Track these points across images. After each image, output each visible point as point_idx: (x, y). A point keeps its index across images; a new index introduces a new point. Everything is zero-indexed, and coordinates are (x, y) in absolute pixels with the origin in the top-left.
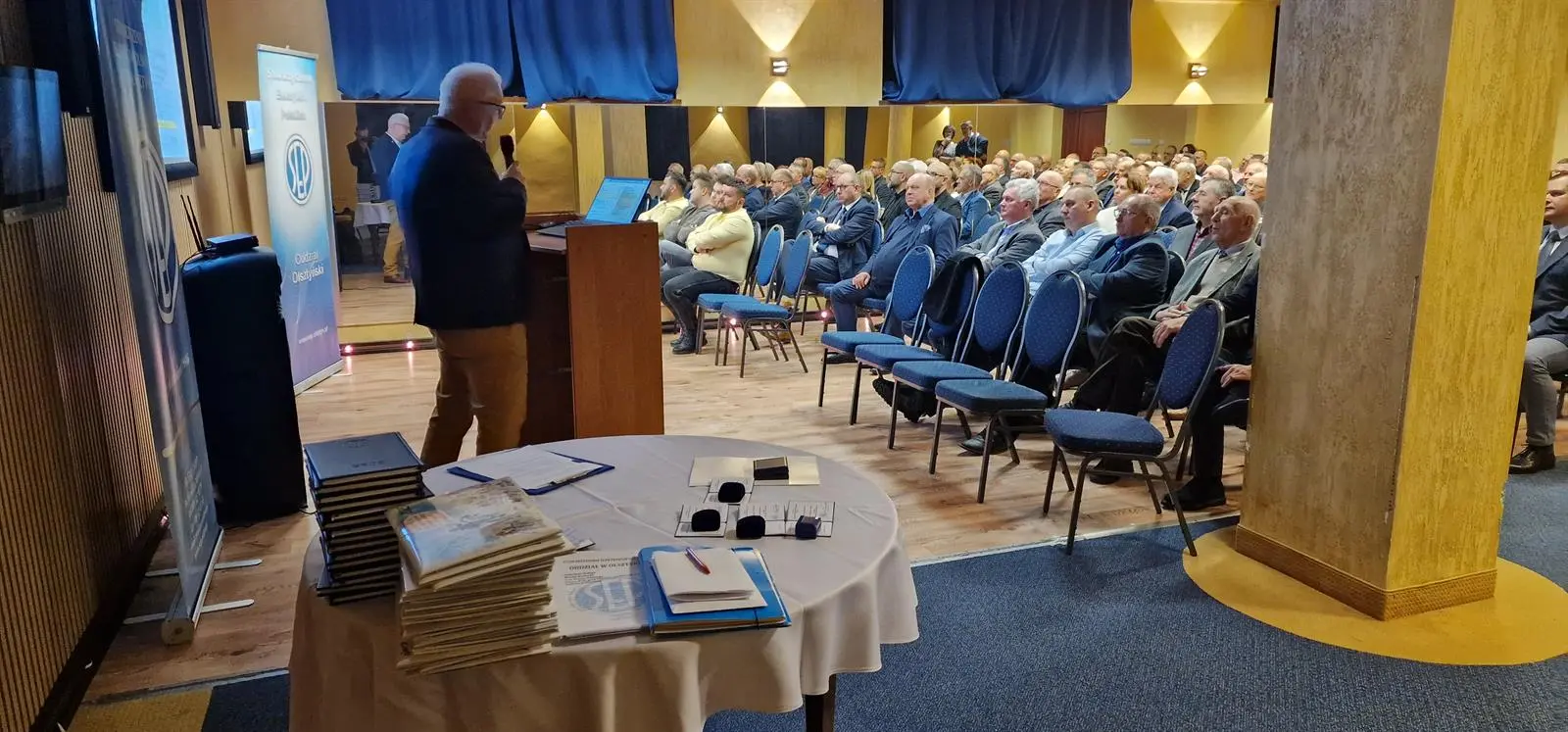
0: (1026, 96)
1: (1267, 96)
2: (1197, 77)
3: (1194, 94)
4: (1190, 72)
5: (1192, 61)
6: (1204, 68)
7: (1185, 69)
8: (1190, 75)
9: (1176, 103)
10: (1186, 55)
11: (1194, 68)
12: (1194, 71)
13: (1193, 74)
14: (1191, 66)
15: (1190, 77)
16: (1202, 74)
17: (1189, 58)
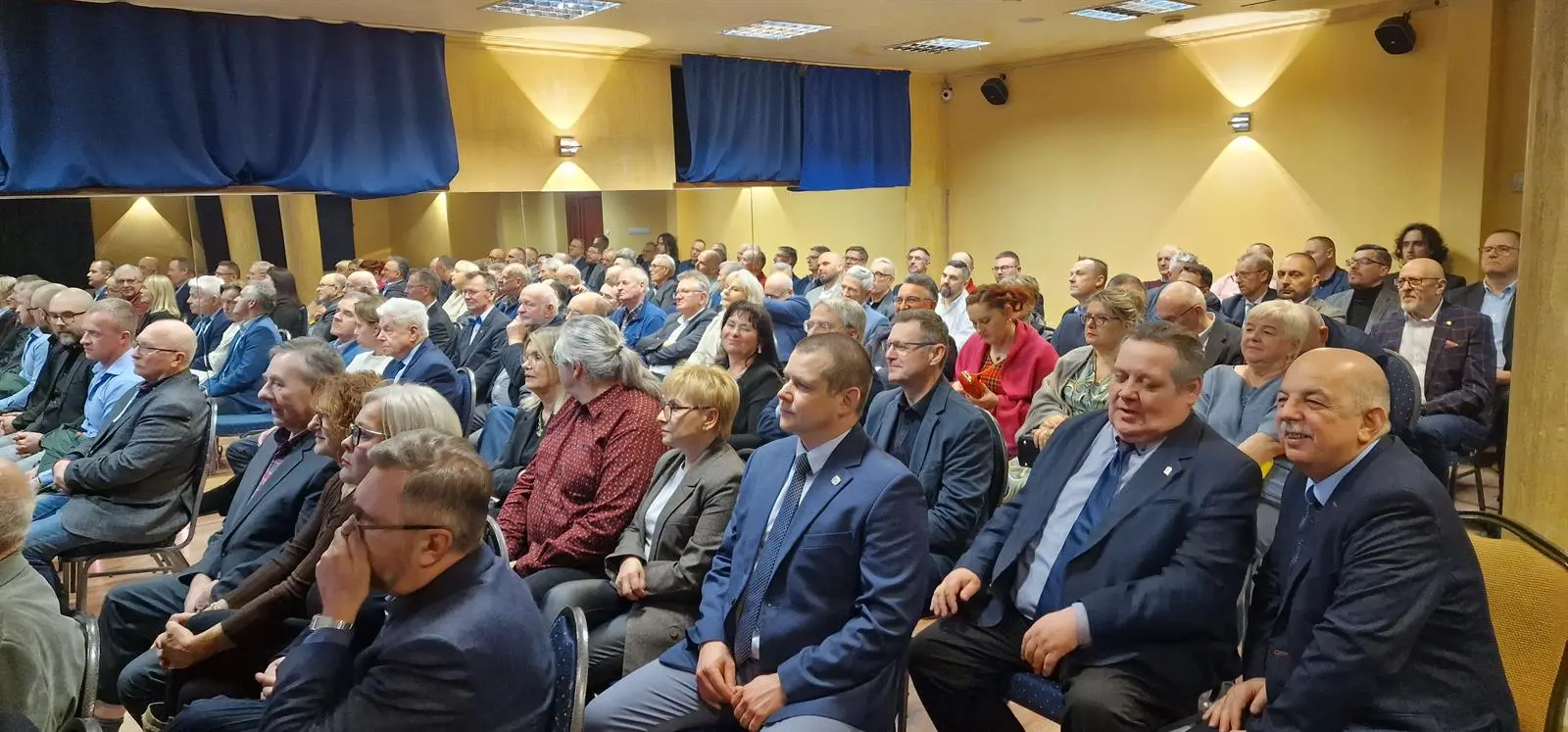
1: (674, 180)
2: (571, 155)
3: (570, 178)
4: (559, 147)
5: (560, 135)
6: (574, 143)
7: (552, 144)
8: (559, 152)
9: (543, 190)
10: (549, 123)
11: (564, 143)
12: (563, 147)
13: (563, 150)
14: (558, 139)
15: (560, 154)
16: (574, 150)
17: (554, 127)
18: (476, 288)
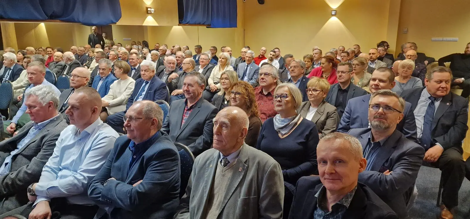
0: (64, 19)
1: (179, 23)
2: (151, 13)
3: (150, 21)
4: (147, 11)
5: (148, 6)
6: (153, 10)
7: (145, 9)
8: (148, 12)
9: (144, 24)
11: (149, 9)
12: (149, 11)
13: (149, 12)
14: (147, 8)
15: (148, 13)
16: (153, 12)
17: (146, 4)
18: (134, 58)
